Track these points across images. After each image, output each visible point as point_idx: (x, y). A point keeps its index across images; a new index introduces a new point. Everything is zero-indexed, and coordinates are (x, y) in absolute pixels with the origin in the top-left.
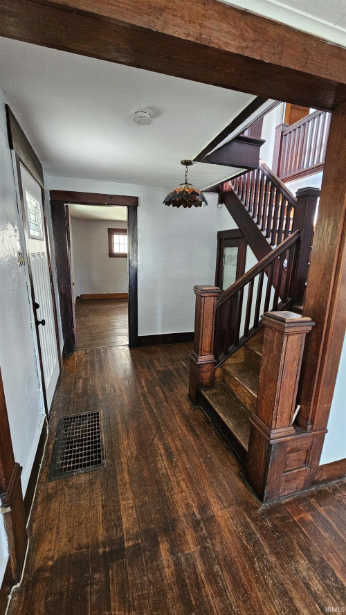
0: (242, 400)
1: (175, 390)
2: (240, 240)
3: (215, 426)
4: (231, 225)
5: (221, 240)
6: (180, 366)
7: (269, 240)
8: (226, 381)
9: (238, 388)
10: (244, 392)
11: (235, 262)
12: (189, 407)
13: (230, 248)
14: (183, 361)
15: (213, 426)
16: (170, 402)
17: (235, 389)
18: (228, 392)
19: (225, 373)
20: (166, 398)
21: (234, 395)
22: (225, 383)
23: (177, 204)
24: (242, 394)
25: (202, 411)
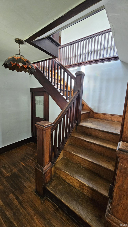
0: (71, 184)
1: (25, 190)
2: (44, 93)
3: (62, 210)
4: (38, 85)
5: (32, 92)
6: (21, 167)
7: (62, 94)
8: (57, 172)
9: (68, 177)
10: (72, 179)
11: (43, 103)
12: (39, 202)
13: (39, 97)
14: (22, 161)
15: (61, 211)
16: (24, 205)
17: (65, 177)
18: (61, 181)
19: (56, 168)
20: (20, 203)
21: (65, 181)
22: (57, 174)
23: (12, 68)
24: (71, 180)
25: (49, 201)
